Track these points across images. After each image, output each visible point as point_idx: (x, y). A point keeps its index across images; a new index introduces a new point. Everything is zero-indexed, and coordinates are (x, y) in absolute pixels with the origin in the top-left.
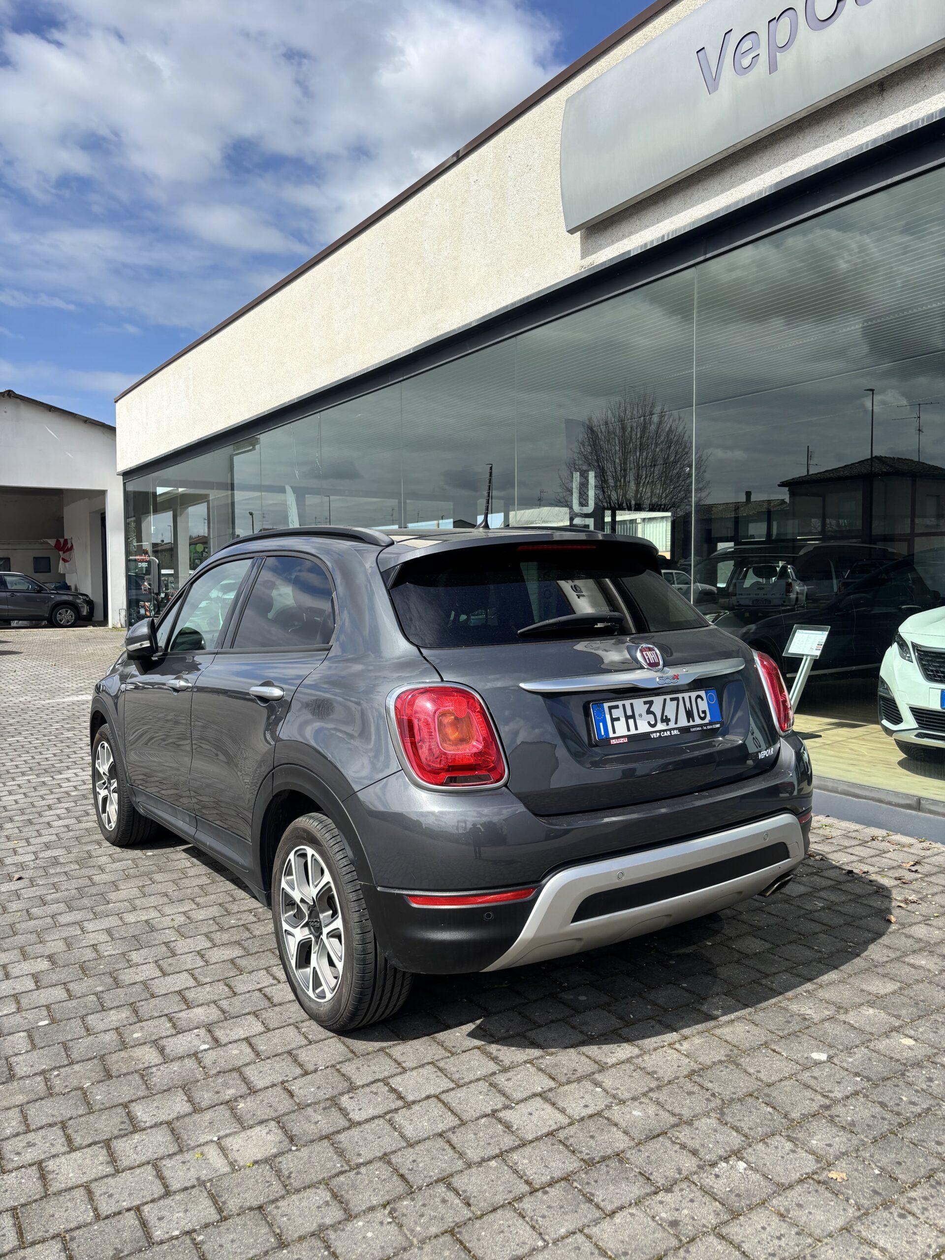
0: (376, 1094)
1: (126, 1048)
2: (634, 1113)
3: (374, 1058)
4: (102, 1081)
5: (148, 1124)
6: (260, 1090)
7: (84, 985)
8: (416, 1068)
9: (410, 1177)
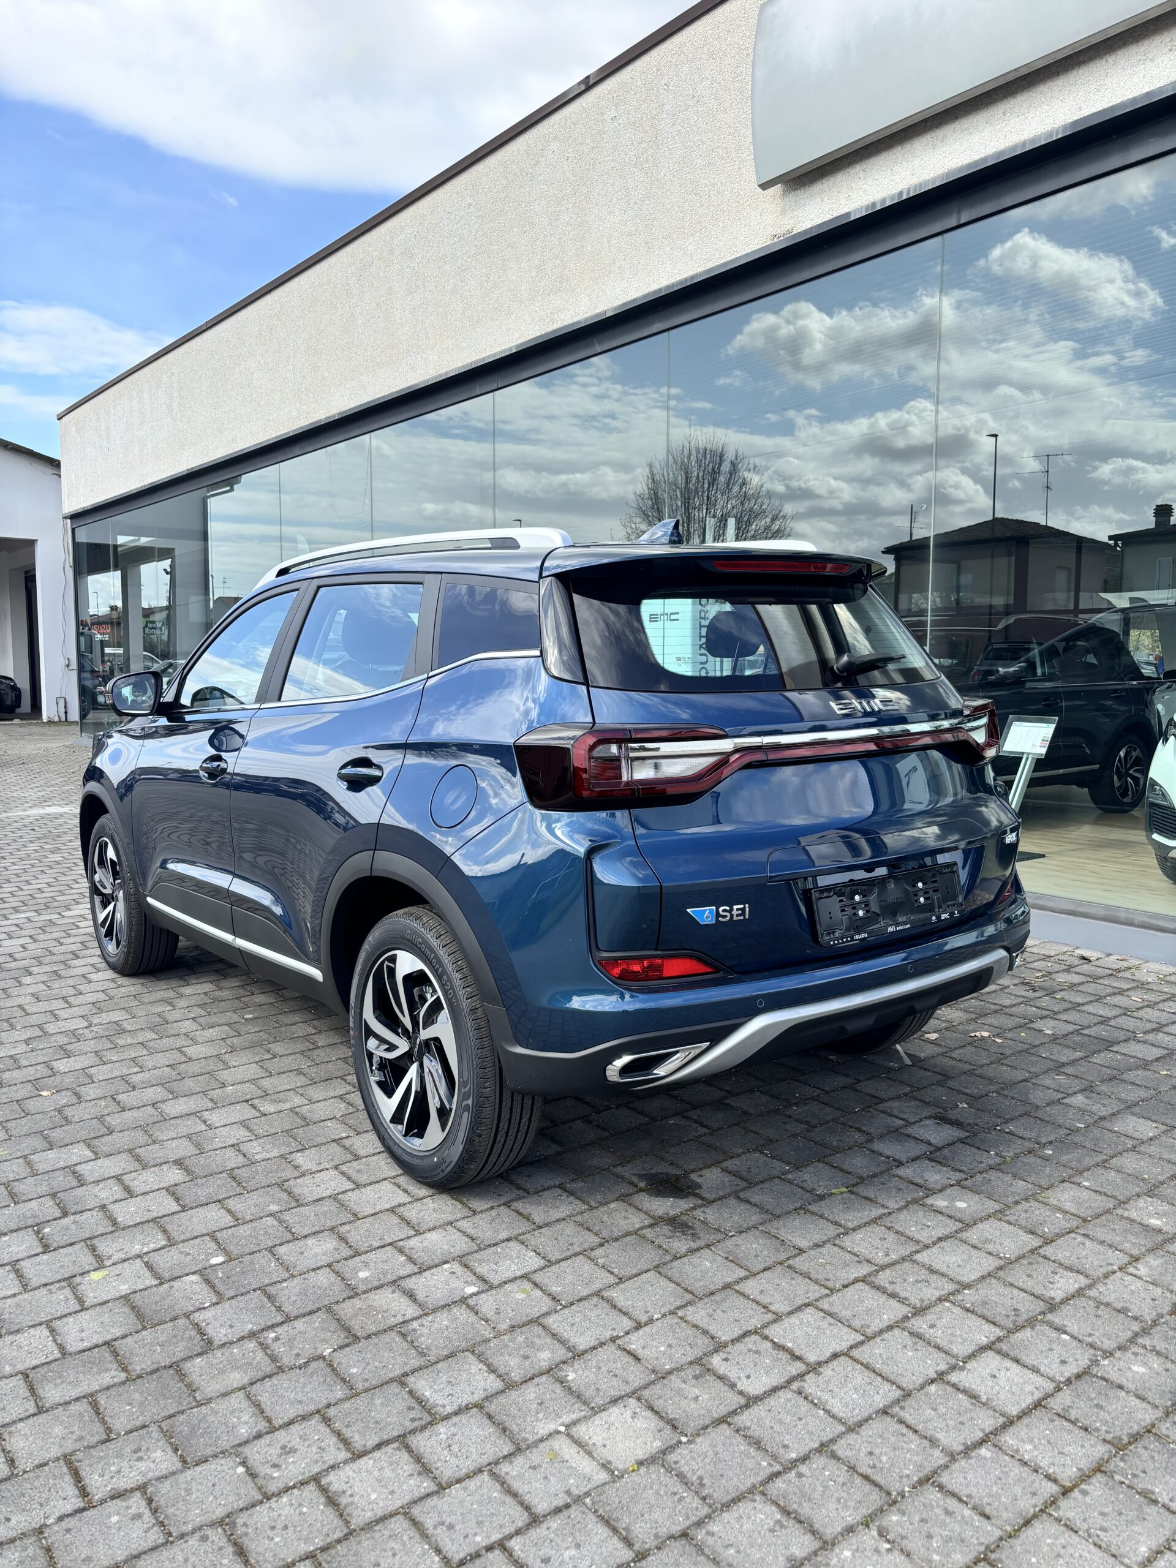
0: (757, 1352)
1: (357, 1294)
2: (1135, 1368)
3: (724, 1300)
4: (347, 1345)
5: (449, 1409)
6: (585, 1352)
7: (250, 1202)
8: (790, 1313)
9: (877, 1478)
